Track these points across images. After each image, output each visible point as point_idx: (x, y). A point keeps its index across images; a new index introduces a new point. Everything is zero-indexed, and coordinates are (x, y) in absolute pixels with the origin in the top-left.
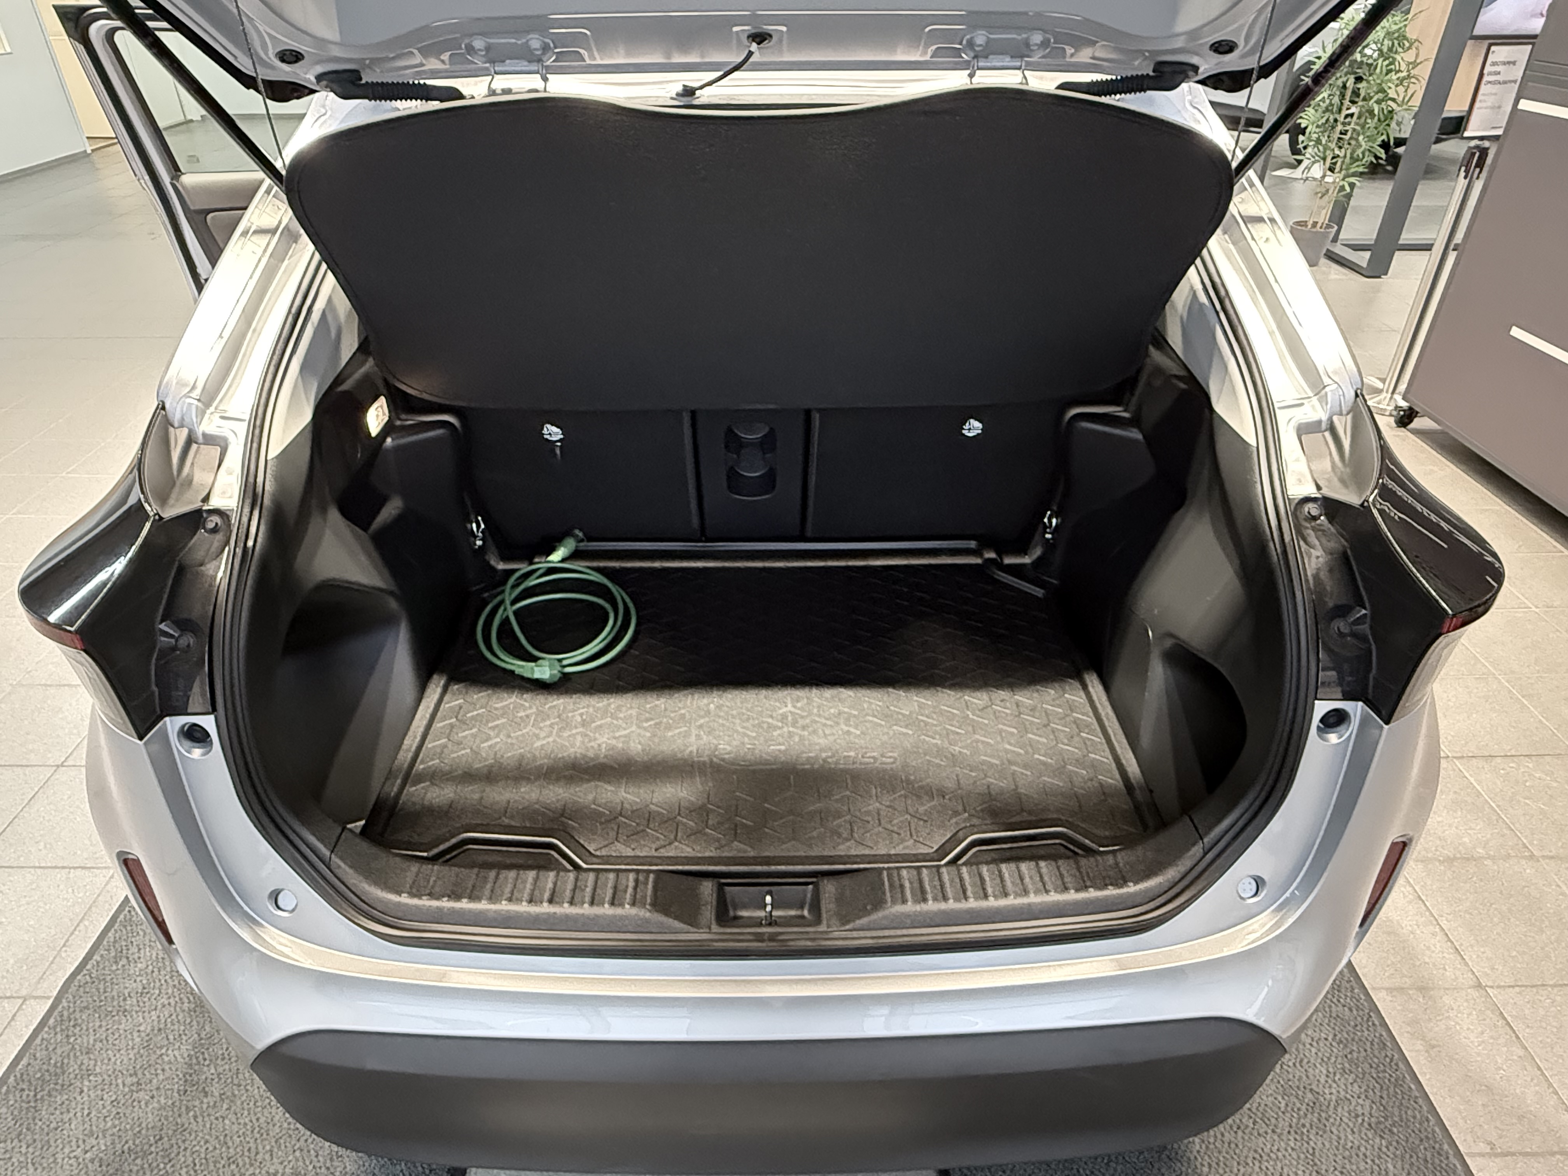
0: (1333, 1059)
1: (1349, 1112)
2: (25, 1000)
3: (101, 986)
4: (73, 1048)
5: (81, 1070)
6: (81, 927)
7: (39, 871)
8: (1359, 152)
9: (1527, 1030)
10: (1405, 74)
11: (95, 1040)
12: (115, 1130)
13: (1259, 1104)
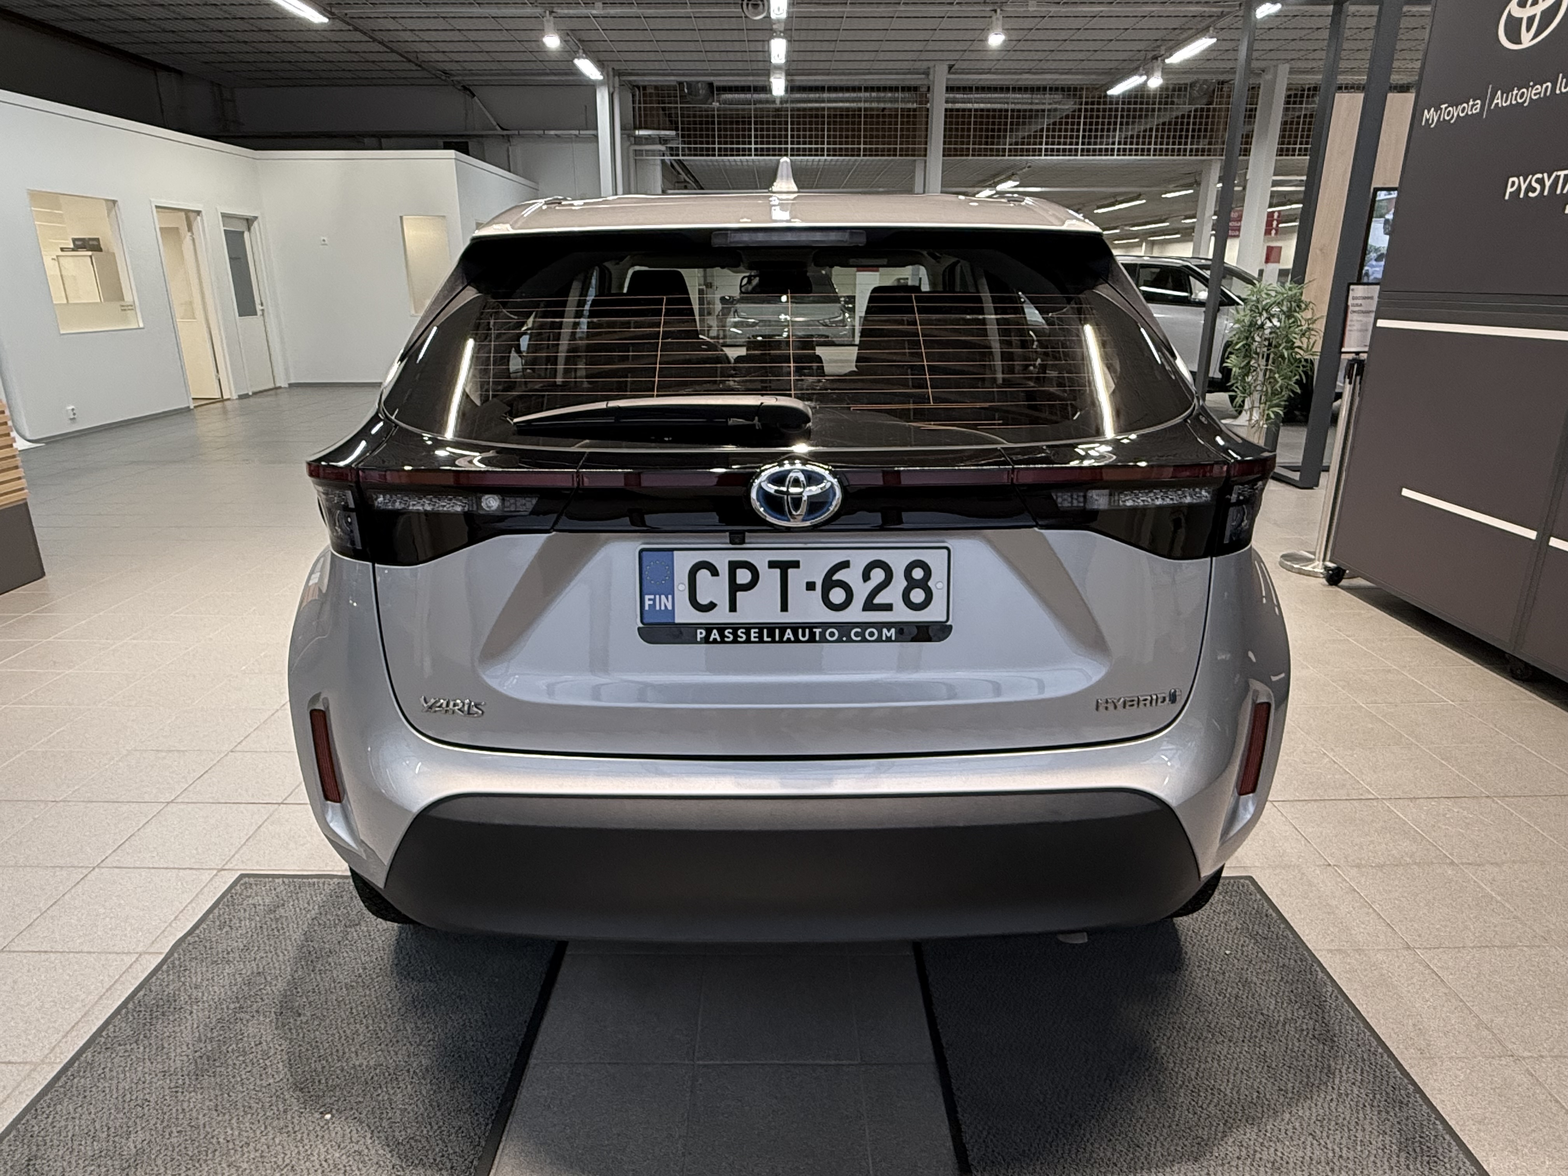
0: (1281, 994)
1: (1296, 1028)
2: (140, 955)
3: (208, 945)
4: (184, 983)
5: (190, 999)
6: (189, 907)
7: (153, 871)
8: (1277, 386)
9: (1451, 977)
10: (1304, 328)
11: (202, 980)
12: (221, 1038)
13: (1217, 1023)
